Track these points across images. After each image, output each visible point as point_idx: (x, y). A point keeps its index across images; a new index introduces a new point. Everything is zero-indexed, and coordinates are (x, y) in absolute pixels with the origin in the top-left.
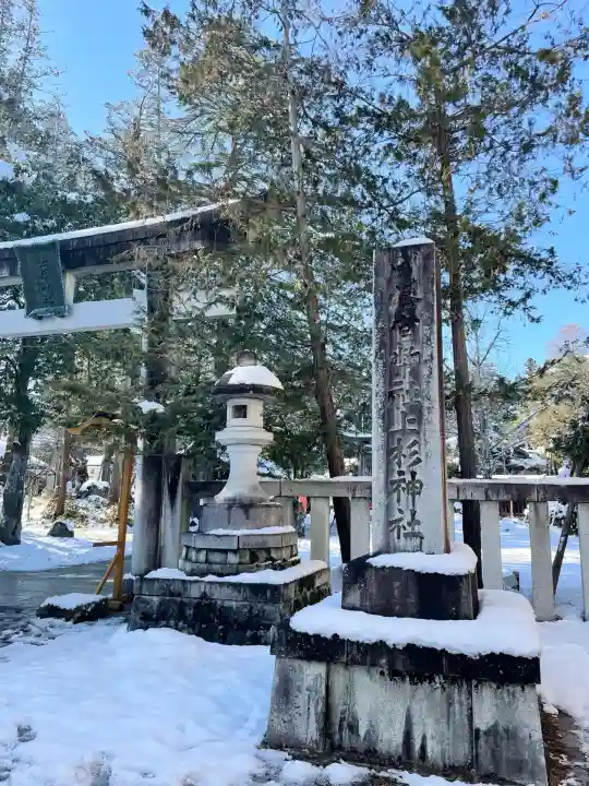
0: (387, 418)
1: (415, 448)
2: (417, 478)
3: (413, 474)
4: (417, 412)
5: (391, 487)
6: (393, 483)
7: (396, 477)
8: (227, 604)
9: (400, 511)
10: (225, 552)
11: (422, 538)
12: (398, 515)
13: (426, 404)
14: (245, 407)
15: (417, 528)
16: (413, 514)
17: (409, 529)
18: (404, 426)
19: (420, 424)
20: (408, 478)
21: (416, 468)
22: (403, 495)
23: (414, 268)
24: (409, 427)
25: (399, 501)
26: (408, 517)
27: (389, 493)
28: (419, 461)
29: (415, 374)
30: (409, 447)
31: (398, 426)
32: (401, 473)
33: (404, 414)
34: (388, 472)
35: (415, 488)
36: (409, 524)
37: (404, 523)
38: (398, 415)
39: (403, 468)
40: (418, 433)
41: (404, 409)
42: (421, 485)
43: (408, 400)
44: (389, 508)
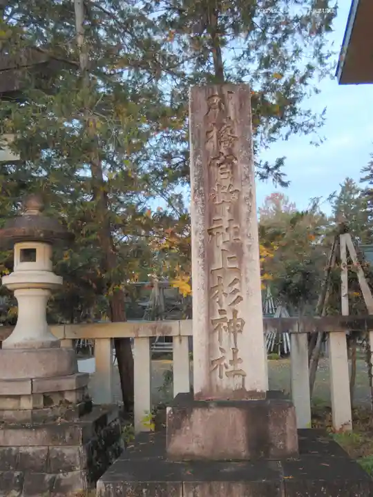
0: (208, 258)
1: (236, 286)
2: (239, 316)
3: (235, 312)
4: (237, 250)
5: (212, 327)
6: (213, 322)
7: (218, 316)
8: (22, 450)
9: (223, 351)
10: (18, 397)
11: (244, 376)
12: (220, 355)
13: (246, 242)
14: (34, 250)
15: (239, 366)
16: (235, 351)
17: (231, 368)
18: (224, 264)
19: (240, 262)
20: (229, 316)
21: (238, 307)
22: (225, 334)
23: (231, 108)
24: (229, 265)
25: (220, 340)
26: (229, 356)
27: (210, 333)
28: (239, 299)
30: (230, 285)
31: (218, 264)
32: (222, 312)
33: (225, 252)
34: (210, 312)
35: (236, 327)
36: (231, 362)
37: (226, 361)
38: (218, 254)
39: (224, 307)
40: (238, 270)
41: (224, 247)
42: (243, 323)
43: (227, 238)
44: (210, 347)
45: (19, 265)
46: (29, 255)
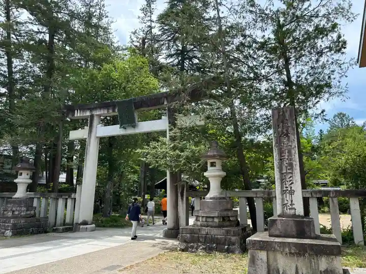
0: (281, 169)
1: (291, 179)
2: (293, 189)
3: (291, 188)
4: (291, 166)
5: (283, 192)
6: (284, 191)
7: (285, 189)
8: (216, 236)
9: (287, 201)
10: (213, 218)
11: (295, 209)
12: (286, 202)
13: (294, 163)
14: (215, 162)
15: (294, 206)
16: (292, 201)
17: (290, 207)
18: (286, 170)
19: (292, 171)
20: (289, 189)
21: (292, 185)
22: (288, 195)
24: (288, 171)
25: (286, 197)
26: (290, 203)
27: (282, 195)
28: (292, 183)
29: (290, 152)
30: (289, 178)
31: (284, 171)
32: (286, 187)
33: (286, 167)
34: (282, 187)
35: (292, 192)
36: (291, 205)
37: (289, 204)
38: (284, 168)
39: (287, 186)
40: (292, 173)
41: (286, 165)
42: (294, 191)
43: (287, 162)
44: (283, 200)
45: (209, 168)
46: (213, 165)
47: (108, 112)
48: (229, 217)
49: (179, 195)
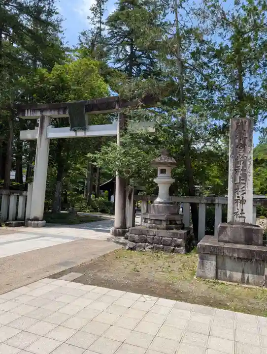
0: (234, 179)
1: (243, 189)
2: (244, 199)
3: (243, 197)
4: (245, 176)
6: (235, 200)
7: (237, 198)
9: (238, 209)
11: (245, 218)
12: (237, 211)
13: (248, 174)
15: (243, 215)
16: (242, 210)
17: (240, 215)
18: (240, 181)
19: (246, 181)
20: (241, 199)
21: (244, 196)
22: (239, 204)
24: (241, 181)
25: (237, 206)
26: (240, 211)
27: (234, 203)
28: (245, 193)
29: (245, 163)
31: (238, 181)
32: (238, 197)
33: (240, 177)
34: (234, 196)
35: (243, 202)
36: (241, 214)
37: (239, 213)
38: (238, 178)
39: (239, 195)
40: (245, 184)
42: (246, 201)
43: (241, 173)
44: (233, 208)
46: (162, 171)
47: (59, 113)
48: (175, 221)
49: (127, 197)
